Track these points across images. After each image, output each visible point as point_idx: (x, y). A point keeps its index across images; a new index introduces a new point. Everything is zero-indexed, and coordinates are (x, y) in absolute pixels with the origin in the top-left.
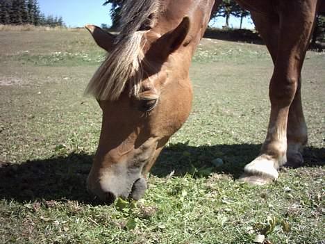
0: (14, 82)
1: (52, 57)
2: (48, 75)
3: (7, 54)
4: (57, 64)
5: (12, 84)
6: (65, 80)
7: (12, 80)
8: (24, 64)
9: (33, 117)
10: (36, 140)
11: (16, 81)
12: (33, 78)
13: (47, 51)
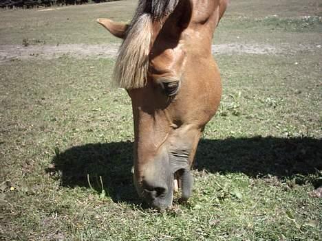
0: (267, 50)
1: (301, 22)
2: (300, 43)
3: (256, 19)
4: (307, 29)
5: (266, 52)
6: (318, 48)
7: (266, 48)
8: (273, 29)
9: (300, 92)
10: (311, 120)
11: (269, 49)
12: (285, 46)
13: (295, 15)
